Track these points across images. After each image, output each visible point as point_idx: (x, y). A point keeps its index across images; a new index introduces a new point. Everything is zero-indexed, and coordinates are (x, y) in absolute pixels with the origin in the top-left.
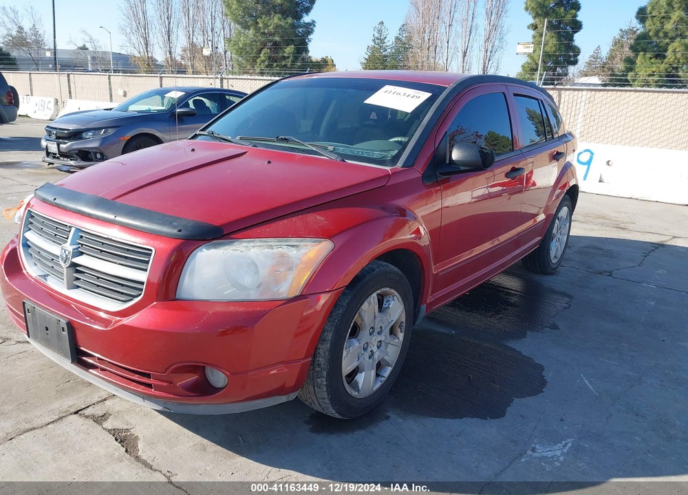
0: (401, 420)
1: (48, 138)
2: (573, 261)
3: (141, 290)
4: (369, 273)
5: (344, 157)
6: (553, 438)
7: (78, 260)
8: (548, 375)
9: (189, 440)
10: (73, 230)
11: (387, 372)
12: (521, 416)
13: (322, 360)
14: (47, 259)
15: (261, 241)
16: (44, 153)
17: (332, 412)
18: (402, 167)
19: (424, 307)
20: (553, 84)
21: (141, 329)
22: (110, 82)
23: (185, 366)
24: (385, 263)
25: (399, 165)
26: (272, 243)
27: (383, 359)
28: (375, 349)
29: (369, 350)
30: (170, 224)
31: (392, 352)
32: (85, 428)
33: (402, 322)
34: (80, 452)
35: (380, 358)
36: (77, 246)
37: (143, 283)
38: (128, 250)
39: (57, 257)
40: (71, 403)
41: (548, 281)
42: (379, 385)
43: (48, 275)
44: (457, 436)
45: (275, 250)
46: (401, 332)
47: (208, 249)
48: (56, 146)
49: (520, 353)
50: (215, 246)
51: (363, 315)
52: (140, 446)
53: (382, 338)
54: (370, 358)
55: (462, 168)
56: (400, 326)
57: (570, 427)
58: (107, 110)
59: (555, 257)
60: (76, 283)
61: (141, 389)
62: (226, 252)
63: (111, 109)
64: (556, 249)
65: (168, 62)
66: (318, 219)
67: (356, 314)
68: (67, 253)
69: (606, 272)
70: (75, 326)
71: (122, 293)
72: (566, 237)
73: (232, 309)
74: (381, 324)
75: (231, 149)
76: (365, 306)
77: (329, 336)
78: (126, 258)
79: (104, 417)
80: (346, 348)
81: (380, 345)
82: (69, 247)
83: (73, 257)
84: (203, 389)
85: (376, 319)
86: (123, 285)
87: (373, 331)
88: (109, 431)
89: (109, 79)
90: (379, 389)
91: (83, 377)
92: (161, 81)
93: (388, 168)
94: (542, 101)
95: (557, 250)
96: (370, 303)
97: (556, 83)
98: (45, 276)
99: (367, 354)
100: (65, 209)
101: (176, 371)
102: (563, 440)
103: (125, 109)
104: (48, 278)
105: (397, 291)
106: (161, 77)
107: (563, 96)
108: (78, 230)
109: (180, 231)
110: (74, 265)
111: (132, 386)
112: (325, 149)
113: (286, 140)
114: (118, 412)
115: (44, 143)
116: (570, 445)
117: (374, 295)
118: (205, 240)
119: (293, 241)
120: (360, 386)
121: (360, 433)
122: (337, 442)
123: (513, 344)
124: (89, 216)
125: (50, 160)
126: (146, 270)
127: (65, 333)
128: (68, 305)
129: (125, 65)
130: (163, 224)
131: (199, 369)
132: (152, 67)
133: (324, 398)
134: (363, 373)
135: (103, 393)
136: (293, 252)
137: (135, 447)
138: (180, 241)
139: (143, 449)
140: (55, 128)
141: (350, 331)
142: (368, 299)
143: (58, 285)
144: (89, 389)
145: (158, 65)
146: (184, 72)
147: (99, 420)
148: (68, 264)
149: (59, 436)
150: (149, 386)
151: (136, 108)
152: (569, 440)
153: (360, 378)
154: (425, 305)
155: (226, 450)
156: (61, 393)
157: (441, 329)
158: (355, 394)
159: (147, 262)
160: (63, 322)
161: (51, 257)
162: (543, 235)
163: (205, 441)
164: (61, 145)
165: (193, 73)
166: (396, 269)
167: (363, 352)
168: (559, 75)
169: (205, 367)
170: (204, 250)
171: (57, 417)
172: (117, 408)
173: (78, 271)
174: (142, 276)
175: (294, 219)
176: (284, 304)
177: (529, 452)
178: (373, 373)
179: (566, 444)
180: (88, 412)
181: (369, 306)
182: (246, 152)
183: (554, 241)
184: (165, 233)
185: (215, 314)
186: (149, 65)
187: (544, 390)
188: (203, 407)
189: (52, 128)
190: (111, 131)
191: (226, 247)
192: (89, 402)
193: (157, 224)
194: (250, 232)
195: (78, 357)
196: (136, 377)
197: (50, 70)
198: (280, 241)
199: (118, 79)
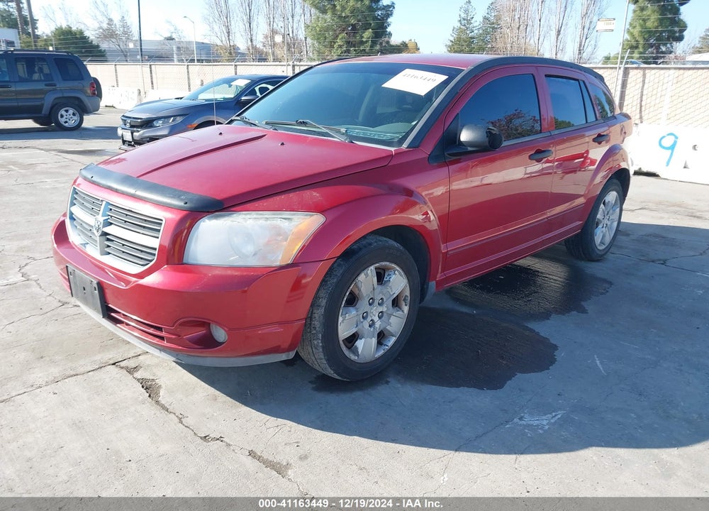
0: (399, 385)
1: (124, 127)
2: (626, 248)
3: (154, 255)
4: (365, 247)
5: (352, 138)
6: (544, 409)
7: (107, 230)
8: (560, 355)
9: (203, 390)
10: (104, 203)
11: (391, 341)
12: (519, 389)
13: (317, 324)
14: (86, 229)
15: (257, 214)
16: (121, 141)
17: (330, 372)
18: (407, 148)
19: (432, 284)
20: (656, 63)
21: (154, 288)
22: (188, 72)
23: (191, 321)
24: (385, 239)
25: (405, 146)
26: (267, 216)
27: (385, 328)
28: (376, 319)
29: (369, 319)
30: (178, 197)
31: (396, 323)
32: (118, 376)
33: (406, 296)
34: (111, 394)
35: (381, 328)
36: (107, 218)
37: (155, 249)
38: (146, 220)
39: (92, 227)
40: (111, 357)
41: (593, 269)
42: (381, 352)
43: (88, 243)
44: (449, 402)
45: (269, 222)
46: (406, 305)
47: (209, 219)
48: (130, 134)
49: (538, 334)
50: (217, 217)
51: (359, 285)
52: (162, 393)
53: (384, 309)
54: (370, 326)
55: (470, 149)
56: (405, 300)
57: (565, 400)
58: (178, 99)
59: (602, 243)
60: (108, 250)
61: (156, 341)
62: (225, 223)
63: (181, 98)
64: (602, 236)
65: (249, 49)
66: (314, 195)
67: (351, 284)
68: (99, 223)
69: (660, 260)
70: (105, 286)
71: (142, 258)
72: (615, 224)
73: (229, 272)
74: (381, 296)
75: (253, 132)
76: (362, 277)
77: (323, 302)
78: (144, 227)
79: (136, 369)
80: (342, 315)
81: (382, 316)
82: (101, 219)
83: (103, 227)
84: (207, 342)
85: (376, 291)
86: (142, 251)
87: (373, 302)
88: (138, 380)
89: (188, 69)
90: (382, 356)
91: (124, 337)
92: (236, 69)
93: (392, 149)
94: (584, 82)
95: (604, 236)
96: (367, 275)
97: (659, 61)
98: (84, 245)
99: (366, 324)
100: (98, 185)
101: (183, 324)
102: (554, 411)
103: (195, 98)
104: (87, 246)
105: (398, 265)
106: (236, 65)
107: (648, 75)
108: (108, 203)
109: (186, 203)
110: (105, 234)
111: (150, 339)
112: (338, 132)
113: (304, 123)
114: (148, 366)
115: (120, 132)
116: (559, 416)
117: (372, 267)
118: (208, 212)
119: (287, 214)
120: (360, 351)
121: (358, 394)
122: (334, 401)
123: (532, 325)
124: (116, 191)
125: (125, 147)
126: (158, 238)
127: (97, 292)
128: (103, 270)
129: (207, 54)
130: (174, 197)
131: (205, 324)
132: (234, 55)
133: (321, 359)
134: (363, 340)
135: (139, 350)
136: (285, 225)
137: (157, 394)
138: (185, 212)
139: (164, 397)
140: (130, 118)
141: (345, 299)
142: (365, 271)
143: (94, 251)
144: (128, 346)
145: (240, 53)
146: (265, 60)
147: (131, 371)
148: (100, 232)
149: (96, 381)
150: (162, 338)
151: (205, 97)
152: (560, 412)
153: (360, 344)
154: (434, 282)
155: (233, 401)
156: (104, 348)
157: (464, 309)
158: (353, 357)
159: (159, 231)
160: (95, 282)
161: (89, 228)
162: (585, 220)
163: (217, 393)
164: (134, 134)
165: (274, 60)
166: (396, 244)
167: (362, 320)
168: (663, 52)
169: (209, 324)
170: (207, 220)
171: (97, 367)
172: (148, 362)
173: (108, 240)
174: (155, 243)
175: (291, 195)
176: (276, 270)
177: (516, 420)
178: (374, 341)
179: (556, 415)
180: (122, 364)
181: (366, 279)
182: (265, 135)
183: (600, 226)
184: (175, 205)
185: (214, 276)
186: (230, 53)
187: (550, 367)
188: (210, 360)
189: (127, 117)
190: (179, 119)
191: (226, 218)
192: (126, 356)
193: (170, 197)
194: (248, 205)
195: (108, 312)
196: (151, 331)
197: (138, 61)
198: (274, 214)
199: (195, 69)
